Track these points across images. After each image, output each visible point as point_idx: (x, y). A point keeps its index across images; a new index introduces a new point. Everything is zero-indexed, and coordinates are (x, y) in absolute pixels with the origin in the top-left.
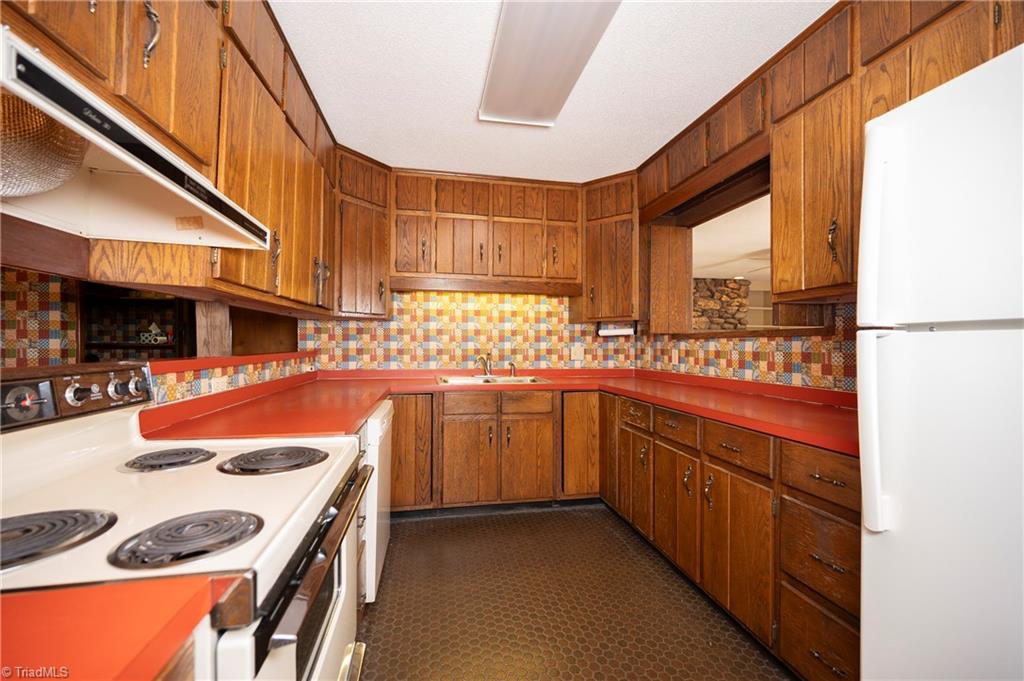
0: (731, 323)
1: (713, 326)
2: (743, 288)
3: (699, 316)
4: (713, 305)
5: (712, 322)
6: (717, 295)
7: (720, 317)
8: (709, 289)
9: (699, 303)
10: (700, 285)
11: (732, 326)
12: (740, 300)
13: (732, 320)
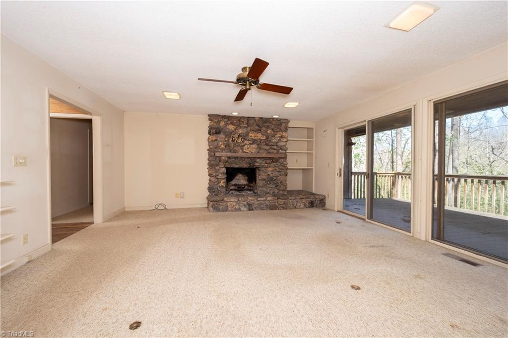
0: (275, 149)
1: (261, 151)
2: (284, 125)
3: (250, 144)
4: (259, 136)
5: (260, 148)
6: (263, 129)
7: (267, 145)
8: (258, 125)
9: (250, 135)
10: (250, 122)
11: (275, 151)
12: (281, 133)
13: (275, 147)
